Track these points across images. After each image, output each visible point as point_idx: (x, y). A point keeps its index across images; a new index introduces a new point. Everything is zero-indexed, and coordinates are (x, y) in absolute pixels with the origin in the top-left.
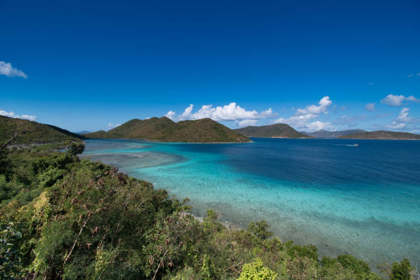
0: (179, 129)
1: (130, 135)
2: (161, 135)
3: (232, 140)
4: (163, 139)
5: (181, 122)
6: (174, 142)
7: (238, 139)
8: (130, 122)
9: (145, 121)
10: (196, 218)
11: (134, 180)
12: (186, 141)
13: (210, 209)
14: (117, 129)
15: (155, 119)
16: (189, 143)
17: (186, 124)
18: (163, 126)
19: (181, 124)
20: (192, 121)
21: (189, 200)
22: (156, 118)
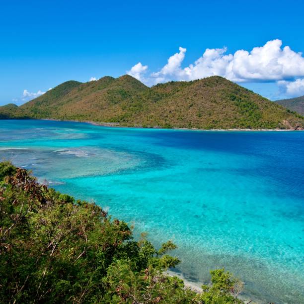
0: (156, 100)
1: (62, 114)
2: (120, 113)
3: (271, 125)
4: (122, 120)
5: (159, 86)
6: (144, 127)
7: (285, 122)
8: (59, 86)
9: (88, 84)
10: (187, 284)
11: (69, 200)
12: (169, 126)
13: (218, 269)
14: (37, 102)
15: (107, 80)
16: (176, 129)
17: (169, 90)
18: (125, 95)
19: (159, 91)
20: (183, 84)
21: (174, 247)
22: (110, 79)
